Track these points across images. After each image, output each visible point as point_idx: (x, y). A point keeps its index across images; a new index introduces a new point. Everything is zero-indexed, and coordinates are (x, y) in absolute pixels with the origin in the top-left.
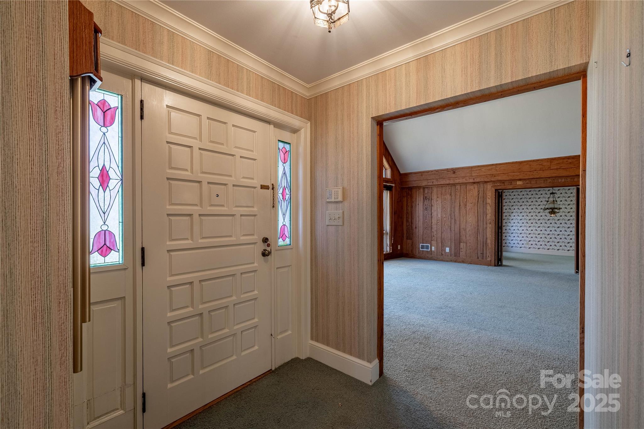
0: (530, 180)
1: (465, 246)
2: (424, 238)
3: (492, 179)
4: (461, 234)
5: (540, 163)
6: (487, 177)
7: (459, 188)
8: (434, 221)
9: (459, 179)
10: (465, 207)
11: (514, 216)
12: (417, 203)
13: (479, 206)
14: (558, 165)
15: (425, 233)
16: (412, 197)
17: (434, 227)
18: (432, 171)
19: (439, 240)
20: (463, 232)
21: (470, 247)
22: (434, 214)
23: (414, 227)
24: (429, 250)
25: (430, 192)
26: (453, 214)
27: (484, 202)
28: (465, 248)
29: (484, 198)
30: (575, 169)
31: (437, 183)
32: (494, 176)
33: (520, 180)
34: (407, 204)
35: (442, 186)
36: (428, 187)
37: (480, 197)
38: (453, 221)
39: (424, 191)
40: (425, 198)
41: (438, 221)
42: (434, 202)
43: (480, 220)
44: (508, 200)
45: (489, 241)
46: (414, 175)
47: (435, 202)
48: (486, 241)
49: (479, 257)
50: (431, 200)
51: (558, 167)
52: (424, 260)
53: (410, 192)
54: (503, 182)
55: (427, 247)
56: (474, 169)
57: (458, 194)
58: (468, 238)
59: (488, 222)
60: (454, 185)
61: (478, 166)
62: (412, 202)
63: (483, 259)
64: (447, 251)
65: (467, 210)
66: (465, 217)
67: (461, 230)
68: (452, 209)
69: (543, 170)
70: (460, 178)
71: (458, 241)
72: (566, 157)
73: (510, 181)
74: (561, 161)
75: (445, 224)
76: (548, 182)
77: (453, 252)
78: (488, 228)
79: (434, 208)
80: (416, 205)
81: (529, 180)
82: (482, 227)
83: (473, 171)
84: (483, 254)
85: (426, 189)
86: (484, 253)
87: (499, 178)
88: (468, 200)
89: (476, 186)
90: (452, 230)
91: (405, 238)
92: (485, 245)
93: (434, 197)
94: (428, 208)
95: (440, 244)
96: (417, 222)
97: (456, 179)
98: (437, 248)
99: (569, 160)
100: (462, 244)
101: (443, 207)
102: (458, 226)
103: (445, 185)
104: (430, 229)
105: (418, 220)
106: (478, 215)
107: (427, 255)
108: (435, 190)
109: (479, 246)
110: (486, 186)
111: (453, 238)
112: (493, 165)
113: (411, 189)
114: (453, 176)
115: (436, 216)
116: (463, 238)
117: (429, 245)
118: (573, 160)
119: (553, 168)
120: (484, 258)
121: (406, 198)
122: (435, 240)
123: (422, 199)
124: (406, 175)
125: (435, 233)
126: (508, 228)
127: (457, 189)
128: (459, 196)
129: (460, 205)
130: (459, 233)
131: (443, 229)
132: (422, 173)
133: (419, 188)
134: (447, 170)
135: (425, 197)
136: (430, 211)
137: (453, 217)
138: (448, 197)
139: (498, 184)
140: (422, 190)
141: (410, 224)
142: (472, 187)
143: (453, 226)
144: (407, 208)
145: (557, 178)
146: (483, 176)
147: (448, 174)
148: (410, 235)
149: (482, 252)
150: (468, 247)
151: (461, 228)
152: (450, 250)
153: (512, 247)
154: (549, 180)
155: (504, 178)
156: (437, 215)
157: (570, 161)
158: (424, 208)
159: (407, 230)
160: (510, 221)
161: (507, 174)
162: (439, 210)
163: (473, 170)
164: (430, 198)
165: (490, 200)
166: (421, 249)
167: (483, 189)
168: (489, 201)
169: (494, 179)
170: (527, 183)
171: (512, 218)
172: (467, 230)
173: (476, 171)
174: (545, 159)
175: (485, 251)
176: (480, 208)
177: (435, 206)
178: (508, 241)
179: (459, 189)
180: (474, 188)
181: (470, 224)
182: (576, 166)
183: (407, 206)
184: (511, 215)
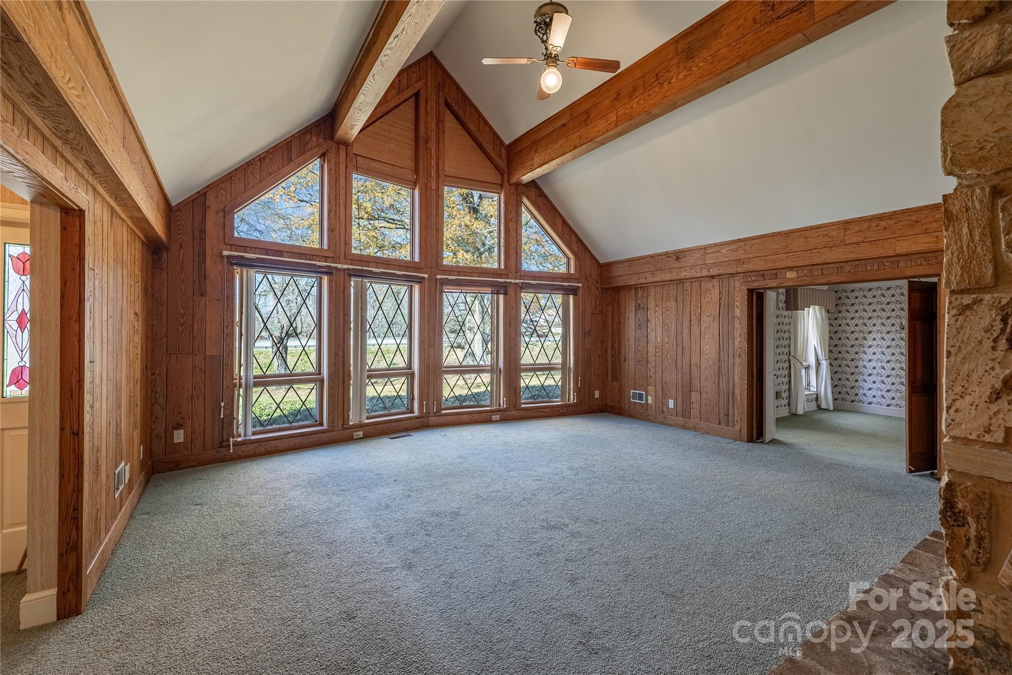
0: (811, 267)
1: (698, 398)
2: (636, 380)
3: (740, 270)
4: (693, 375)
5: (825, 233)
6: (729, 264)
7: (689, 287)
8: (651, 350)
9: (685, 270)
10: (699, 324)
11: (874, 339)
12: (627, 316)
13: (722, 322)
14: (858, 234)
15: (638, 370)
16: (619, 306)
17: (651, 359)
18: (644, 258)
19: (659, 387)
20: (695, 371)
21: (707, 400)
22: (652, 336)
23: (623, 359)
24: (644, 402)
25: (645, 295)
26: (679, 337)
27: (730, 314)
28: (698, 402)
29: (730, 306)
30: (894, 240)
31: (652, 280)
32: (741, 263)
33: (791, 268)
34: (612, 318)
35: (663, 284)
36: (642, 286)
37: (722, 304)
38: (680, 348)
39: (636, 294)
40: (638, 307)
41: (657, 350)
42: (651, 312)
43: (723, 349)
44: (861, 307)
45: (737, 392)
46: (618, 266)
47: (652, 314)
48: (733, 392)
49: (722, 423)
50: (646, 310)
51: (860, 239)
52: (637, 420)
53: (617, 297)
54: (761, 274)
55: (640, 397)
56: (710, 251)
57: (688, 299)
58: (703, 383)
59: (737, 353)
60: (680, 281)
61: (715, 245)
62: (619, 314)
63: (728, 426)
64: (670, 407)
65: (702, 329)
66: (699, 344)
67: (692, 367)
68: (679, 327)
69: (831, 248)
70: (686, 268)
71: (688, 388)
72: (875, 216)
73: (772, 272)
74: (865, 226)
75: (667, 354)
76: (846, 271)
77: (680, 409)
78: (736, 365)
79: (651, 325)
80: (625, 319)
81: (808, 267)
82: (726, 363)
83: (708, 253)
84: (728, 415)
85: (639, 290)
86: (730, 415)
87: (750, 267)
88: (702, 309)
89: (715, 282)
90: (678, 366)
91: (610, 378)
92: (730, 399)
93: (652, 305)
94: (644, 325)
95: (660, 393)
96: (627, 350)
97: (681, 270)
98: (655, 399)
99: (882, 222)
100: (693, 394)
101: (664, 324)
102: (688, 359)
103: (667, 283)
104: (645, 363)
105: (627, 347)
106: (719, 340)
107: (641, 411)
108: (652, 292)
109: (722, 401)
110: (732, 283)
111: (680, 381)
112: (739, 240)
113: (618, 289)
114: (676, 264)
115: (654, 339)
116: (696, 382)
117: (644, 393)
118: (890, 222)
119: (849, 242)
120: (730, 423)
121: (610, 307)
122: (653, 384)
123: (634, 308)
124: (609, 265)
125: (653, 370)
126: (861, 363)
127: (686, 289)
128: (689, 303)
129: (691, 320)
130: (688, 372)
131: (664, 366)
132: (631, 261)
133: (628, 288)
134: (667, 254)
135: (638, 305)
136: (646, 330)
137: (680, 342)
138: (672, 304)
139: (753, 279)
140: (633, 291)
141: (617, 353)
142: (710, 285)
143: (679, 360)
144: (612, 324)
145: (863, 262)
146: (724, 264)
147: (668, 261)
148: (617, 373)
149: (726, 413)
150: (704, 402)
151: (692, 362)
152: (676, 404)
153: (870, 403)
154: (847, 268)
155: (760, 265)
156: (656, 339)
157: (883, 224)
158: (637, 325)
159: (612, 365)
160: (866, 349)
161: (764, 258)
162: (658, 328)
163: (706, 252)
164: (645, 307)
165: (740, 311)
166: (632, 400)
167: (727, 289)
168: (737, 312)
169: (741, 269)
170: (805, 276)
171: (870, 343)
172: (703, 368)
173: (712, 255)
174: (833, 224)
175: (731, 410)
176: (722, 326)
177: (653, 321)
178: (861, 391)
179: (690, 289)
180: (714, 287)
181: (707, 356)
182: (895, 235)
183: (612, 321)
184: (867, 338)
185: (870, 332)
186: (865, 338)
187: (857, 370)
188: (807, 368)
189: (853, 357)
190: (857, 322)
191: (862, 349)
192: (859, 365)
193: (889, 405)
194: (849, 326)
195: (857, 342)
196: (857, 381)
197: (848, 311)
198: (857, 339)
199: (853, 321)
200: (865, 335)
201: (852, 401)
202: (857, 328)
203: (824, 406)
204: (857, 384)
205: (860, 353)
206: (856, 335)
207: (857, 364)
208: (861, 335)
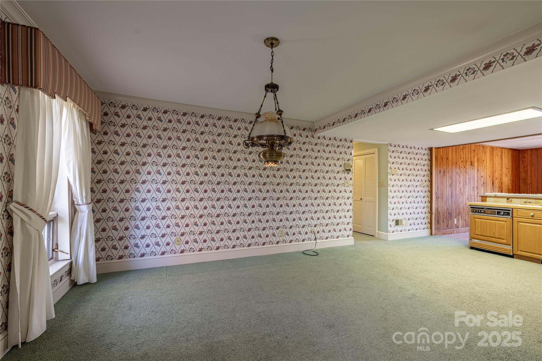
11: (149, 173)
44: (134, 130)
126: (133, 205)
153: (143, 255)
160: (138, 186)
171: (144, 178)
178: (132, 242)
184: (141, 171)
185: (144, 164)
186: (138, 172)
187: (127, 214)
188: (54, 221)
189: (122, 197)
190: (128, 149)
191: (134, 186)
192: (130, 207)
193: (163, 253)
194: (118, 154)
195: (128, 177)
196: (127, 229)
197: (117, 133)
198: (128, 173)
199: (123, 148)
200: (139, 167)
201: (121, 257)
202: (128, 158)
203: (82, 279)
204: (127, 233)
205: (131, 191)
206: (127, 167)
207: (127, 205)
208: (134, 167)
